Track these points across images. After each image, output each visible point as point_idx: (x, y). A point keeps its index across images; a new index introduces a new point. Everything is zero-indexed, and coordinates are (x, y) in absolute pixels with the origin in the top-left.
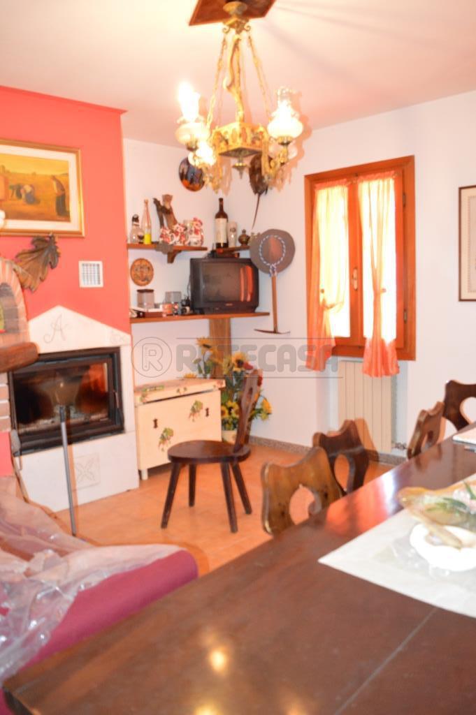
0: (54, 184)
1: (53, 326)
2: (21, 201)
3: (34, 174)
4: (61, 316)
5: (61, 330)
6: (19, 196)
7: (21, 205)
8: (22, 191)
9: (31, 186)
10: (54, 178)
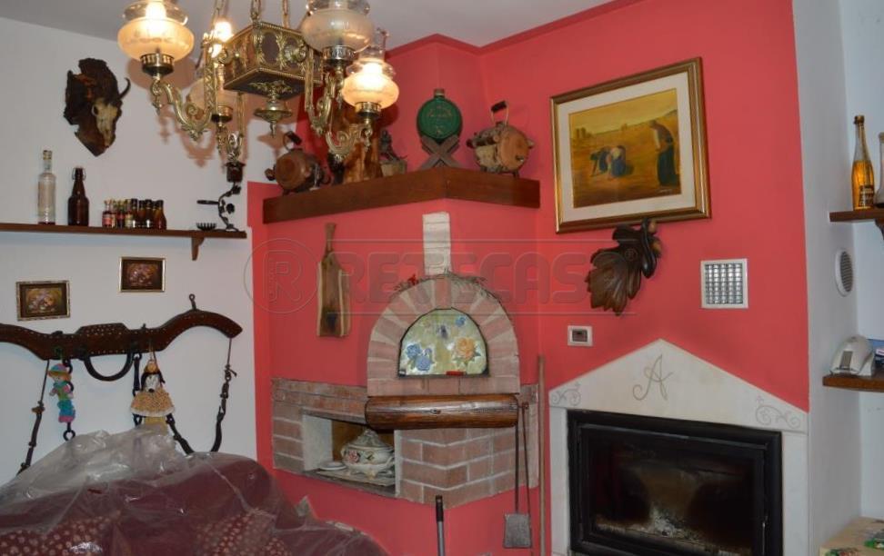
0: (655, 133)
1: (648, 373)
2: (606, 175)
3: (625, 128)
4: (661, 357)
5: (660, 381)
6: (604, 167)
7: (607, 180)
8: (608, 159)
9: (620, 147)
10: (654, 124)
